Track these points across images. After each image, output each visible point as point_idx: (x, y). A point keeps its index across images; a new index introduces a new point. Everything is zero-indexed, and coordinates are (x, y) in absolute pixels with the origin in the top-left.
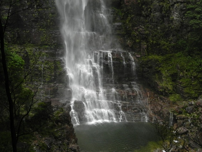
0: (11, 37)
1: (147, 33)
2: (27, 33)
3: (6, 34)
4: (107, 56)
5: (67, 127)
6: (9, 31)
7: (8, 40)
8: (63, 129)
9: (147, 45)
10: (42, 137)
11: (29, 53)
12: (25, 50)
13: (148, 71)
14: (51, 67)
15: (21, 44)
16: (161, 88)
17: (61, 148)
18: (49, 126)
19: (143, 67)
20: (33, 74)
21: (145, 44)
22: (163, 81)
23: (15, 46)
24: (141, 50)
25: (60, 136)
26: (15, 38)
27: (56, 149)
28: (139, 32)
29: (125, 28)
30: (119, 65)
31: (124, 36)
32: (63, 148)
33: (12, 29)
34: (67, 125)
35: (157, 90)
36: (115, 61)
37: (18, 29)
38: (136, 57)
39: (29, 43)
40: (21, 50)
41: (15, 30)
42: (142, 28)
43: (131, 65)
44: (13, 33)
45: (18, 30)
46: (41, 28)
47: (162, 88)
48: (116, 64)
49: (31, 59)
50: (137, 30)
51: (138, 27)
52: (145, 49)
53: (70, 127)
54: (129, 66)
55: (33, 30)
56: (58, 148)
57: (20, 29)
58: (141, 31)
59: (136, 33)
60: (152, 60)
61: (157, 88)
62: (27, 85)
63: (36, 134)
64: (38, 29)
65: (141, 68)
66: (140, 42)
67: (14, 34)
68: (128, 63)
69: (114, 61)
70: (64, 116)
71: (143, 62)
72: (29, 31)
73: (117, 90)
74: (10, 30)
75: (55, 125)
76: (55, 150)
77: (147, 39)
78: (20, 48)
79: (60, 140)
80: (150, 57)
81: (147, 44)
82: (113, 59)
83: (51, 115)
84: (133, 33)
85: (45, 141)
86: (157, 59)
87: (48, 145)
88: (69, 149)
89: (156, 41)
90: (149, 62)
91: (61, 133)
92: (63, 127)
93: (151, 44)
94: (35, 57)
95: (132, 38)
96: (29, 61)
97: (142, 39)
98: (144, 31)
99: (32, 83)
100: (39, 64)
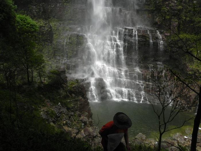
0: (36, 12)
1: (180, 8)
2: (52, 7)
3: (32, 8)
4: (132, 33)
5: (81, 99)
6: (34, 5)
7: (34, 14)
8: (77, 101)
9: (178, 23)
10: (53, 105)
11: (53, 28)
12: (49, 25)
13: (177, 51)
14: (74, 42)
15: (46, 19)
16: (190, 71)
17: (71, 119)
18: (61, 96)
19: (172, 47)
20: (56, 48)
21: (176, 21)
22: (193, 63)
23: (40, 21)
24: (171, 27)
25: (73, 108)
26: (40, 13)
27: (66, 119)
28: (170, 7)
29: (154, 3)
30: (145, 43)
31: (153, 12)
32: (73, 119)
33: (38, 3)
34: (81, 97)
35: (186, 72)
36: (141, 38)
37: (44, 3)
38: (165, 35)
39: (54, 18)
40: (46, 24)
41: (40, 5)
42: (174, 2)
43: (158, 44)
44: (38, 7)
45: (44, 5)
46: (66, 3)
47: (192, 71)
48: (141, 42)
49: (55, 34)
50: (168, 5)
51: (169, 1)
52: (176, 26)
53: (84, 100)
54: (156, 45)
55: (58, 5)
56: (68, 118)
57: (45, 4)
58: (172, 6)
59: (167, 8)
60: (183, 39)
61: (186, 70)
62: (50, 59)
63: (47, 102)
64: (63, 4)
65: (170, 48)
66: (170, 19)
67: (39, 9)
68: (155, 41)
69: (139, 39)
70: (78, 87)
71: (172, 40)
72: (54, 6)
73: (141, 69)
74: (36, 5)
75: (69, 96)
76: (64, 119)
77: (179, 15)
78: (44, 23)
79: (73, 111)
80: (181, 36)
81: (179, 21)
82: (139, 36)
83: (65, 85)
84: (163, 8)
85: (55, 109)
86: (189, 38)
87: (57, 113)
88: (80, 120)
89: (190, 18)
90: (180, 42)
91: (74, 105)
92: (76, 99)
93: (183, 21)
94: (58, 32)
95: (162, 14)
96: (53, 36)
97: (173, 15)
98: (177, 6)
99: (55, 58)
100: (62, 39)
